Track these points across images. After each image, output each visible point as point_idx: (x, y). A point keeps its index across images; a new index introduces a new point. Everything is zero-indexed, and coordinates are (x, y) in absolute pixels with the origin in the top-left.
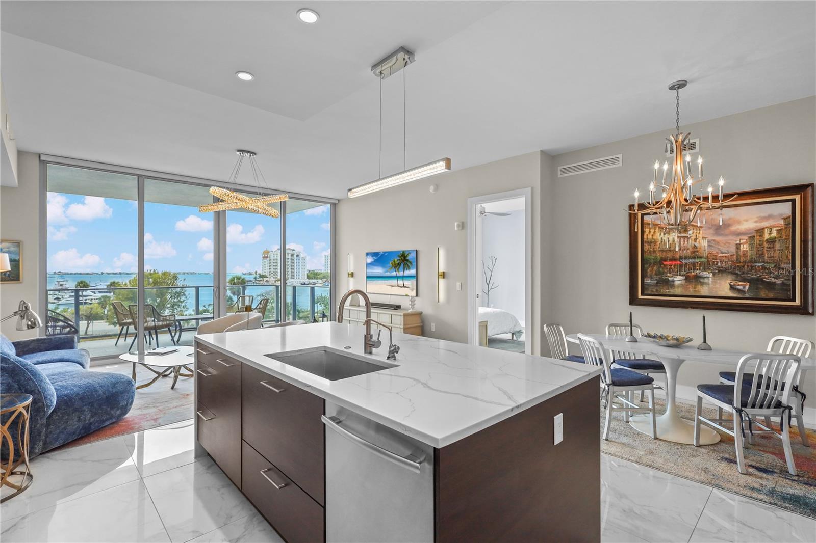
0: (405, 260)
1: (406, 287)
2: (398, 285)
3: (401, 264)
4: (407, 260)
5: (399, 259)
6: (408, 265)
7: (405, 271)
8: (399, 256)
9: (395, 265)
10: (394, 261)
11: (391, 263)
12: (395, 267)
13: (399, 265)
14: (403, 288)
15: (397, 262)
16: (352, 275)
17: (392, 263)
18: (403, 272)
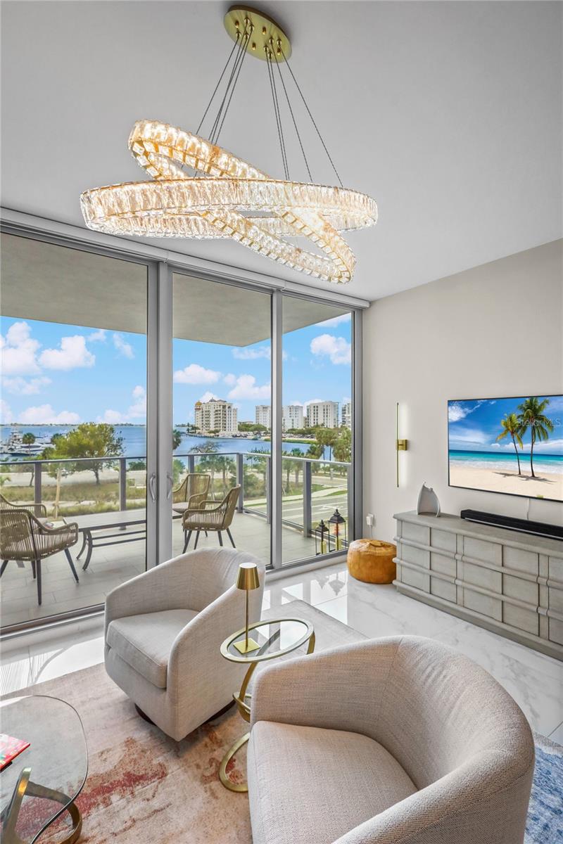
0: (536, 418)
1: (537, 479)
2: (520, 473)
3: (525, 427)
4: (541, 418)
5: (523, 416)
6: (542, 428)
7: (535, 443)
9: (512, 427)
10: (511, 419)
11: (503, 422)
12: (512, 433)
13: (522, 428)
14: (533, 482)
15: (517, 422)
16: (406, 446)
17: (506, 424)
18: (531, 445)
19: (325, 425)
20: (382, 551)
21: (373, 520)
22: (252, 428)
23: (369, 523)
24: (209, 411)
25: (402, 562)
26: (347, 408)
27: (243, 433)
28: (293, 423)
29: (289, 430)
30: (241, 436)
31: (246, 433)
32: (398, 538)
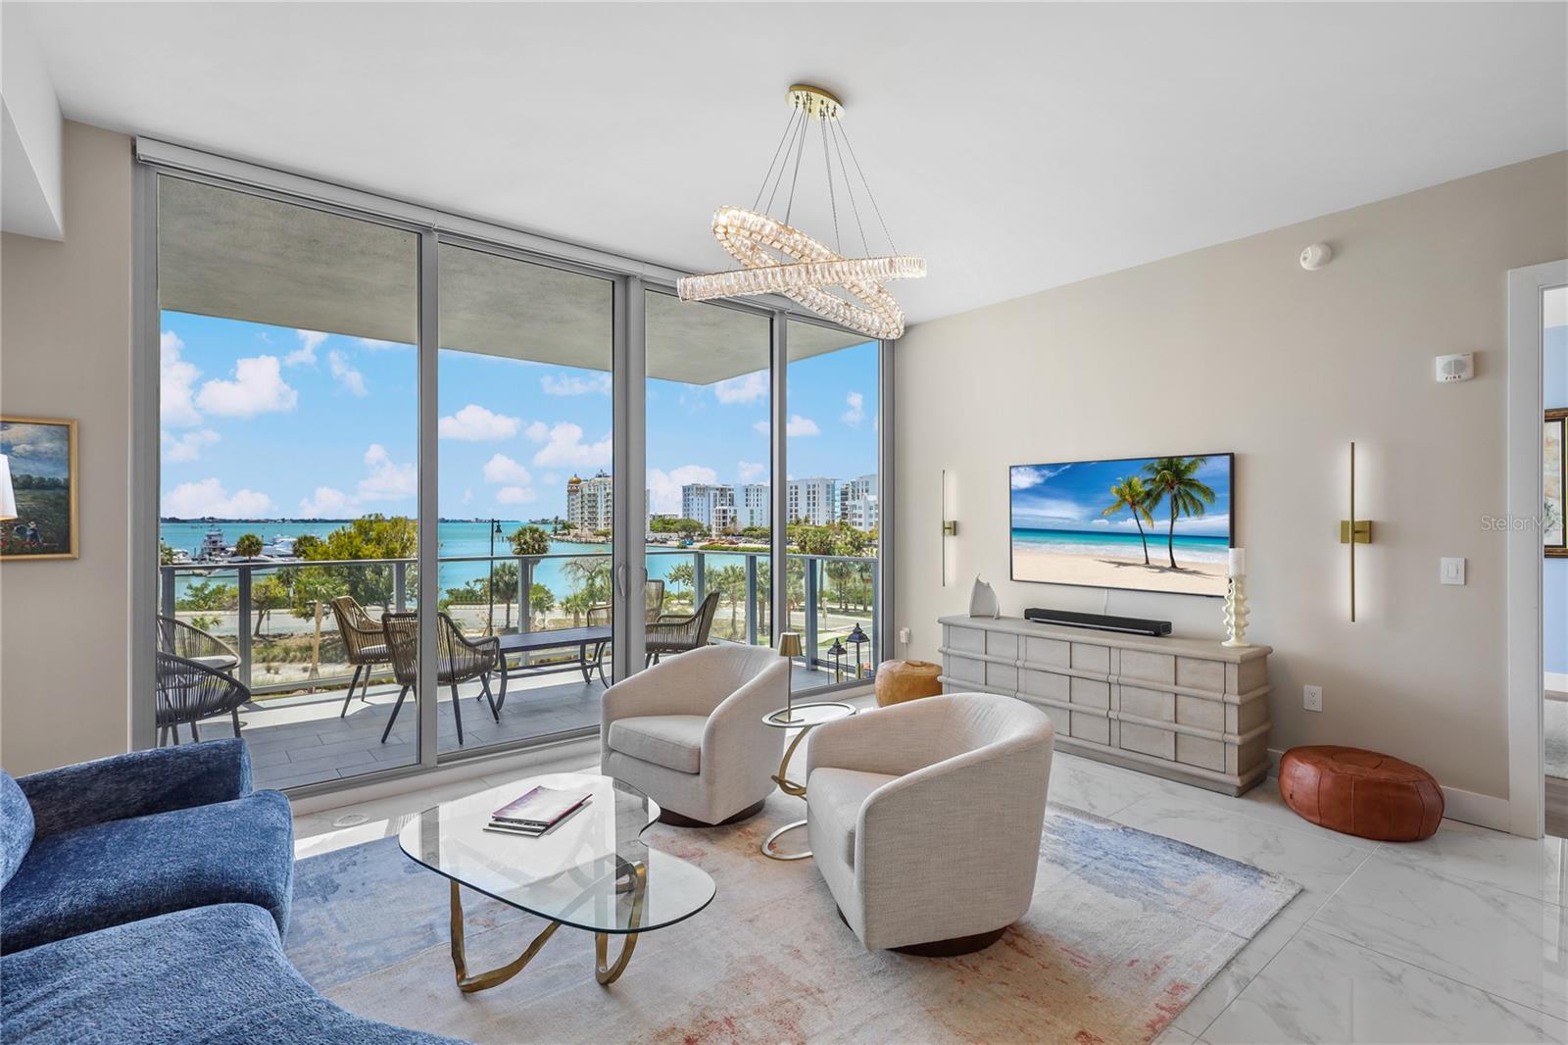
0: (1181, 483)
1: (1182, 571)
2: (1147, 562)
3: (1159, 495)
4: (1191, 484)
5: (1154, 480)
6: (1192, 498)
7: (1178, 519)
8: (1150, 469)
9: (1132, 497)
10: (1130, 485)
11: (1114, 489)
12: (1133, 504)
13: (1153, 497)
14: (1173, 574)
15: (1142, 489)
16: (954, 528)
17: (1120, 492)
18: (1170, 523)
19: (811, 519)
20: (924, 671)
21: (909, 636)
22: (678, 526)
23: (903, 640)
24: (594, 495)
25: (950, 680)
26: (850, 490)
27: (659, 536)
28: (752, 518)
29: (745, 531)
30: (655, 540)
31: (664, 535)
32: (944, 649)
